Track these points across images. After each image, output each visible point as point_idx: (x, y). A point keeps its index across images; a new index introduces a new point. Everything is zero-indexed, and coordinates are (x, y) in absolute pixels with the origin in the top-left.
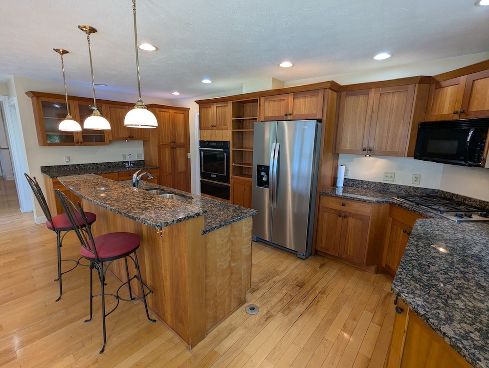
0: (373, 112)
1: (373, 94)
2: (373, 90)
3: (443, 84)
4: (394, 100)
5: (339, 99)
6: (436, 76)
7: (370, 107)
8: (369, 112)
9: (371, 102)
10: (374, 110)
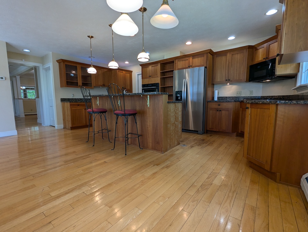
0: (229, 63)
1: (229, 55)
2: (229, 53)
3: (258, 48)
4: (238, 57)
5: (213, 58)
6: (255, 45)
7: (228, 60)
8: (228, 62)
9: (228, 58)
10: (230, 62)
